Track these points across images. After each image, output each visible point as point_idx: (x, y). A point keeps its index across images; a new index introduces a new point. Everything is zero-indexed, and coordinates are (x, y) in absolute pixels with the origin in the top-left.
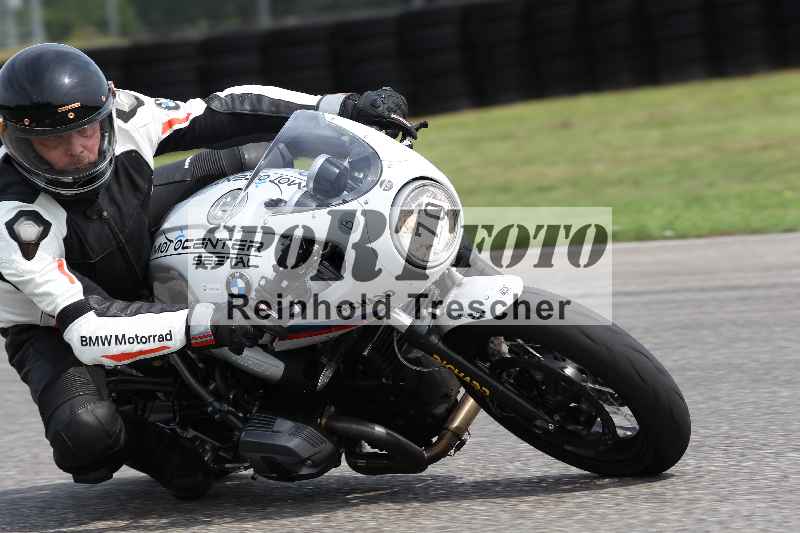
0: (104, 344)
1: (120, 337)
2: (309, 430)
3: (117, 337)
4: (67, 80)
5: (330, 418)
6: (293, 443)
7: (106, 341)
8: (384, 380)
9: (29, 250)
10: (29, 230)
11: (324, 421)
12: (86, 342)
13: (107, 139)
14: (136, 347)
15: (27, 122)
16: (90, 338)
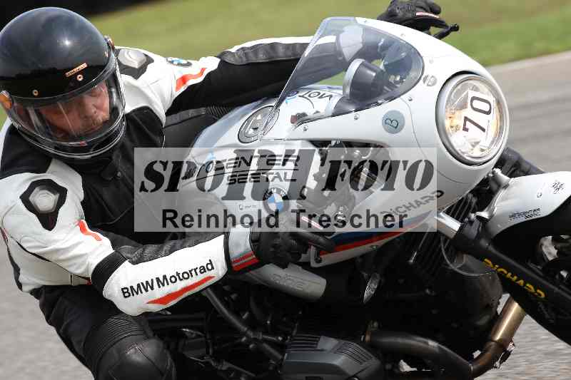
0: (147, 290)
1: (161, 279)
2: (353, 347)
3: (158, 279)
4: (67, 43)
5: (373, 334)
6: (339, 361)
7: (148, 286)
8: (428, 291)
9: (48, 220)
10: (45, 200)
11: (368, 338)
12: (127, 292)
13: (115, 95)
14: (180, 285)
15: (35, 93)
16: (132, 287)
